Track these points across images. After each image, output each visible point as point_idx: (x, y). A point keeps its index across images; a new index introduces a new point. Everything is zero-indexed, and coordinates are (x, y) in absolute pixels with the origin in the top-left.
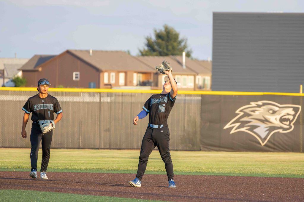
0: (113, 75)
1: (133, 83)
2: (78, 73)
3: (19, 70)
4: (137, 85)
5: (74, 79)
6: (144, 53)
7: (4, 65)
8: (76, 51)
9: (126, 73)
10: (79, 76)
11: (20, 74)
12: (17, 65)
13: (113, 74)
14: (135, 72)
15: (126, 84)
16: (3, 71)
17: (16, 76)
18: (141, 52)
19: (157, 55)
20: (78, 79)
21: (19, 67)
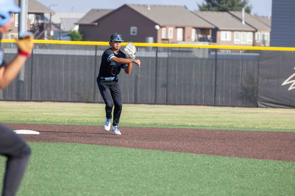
0: (171, 30)
1: (191, 39)
2: (135, 28)
3: (76, 24)
4: (195, 41)
5: (132, 34)
6: (203, 9)
7: (61, 19)
8: (134, 5)
9: (184, 28)
10: (136, 31)
11: (76, 28)
12: (74, 19)
13: (171, 29)
14: (194, 28)
15: (184, 40)
16: (60, 24)
17: (73, 30)
18: (199, 6)
19: (216, 11)
20: (135, 34)
21: (76, 22)
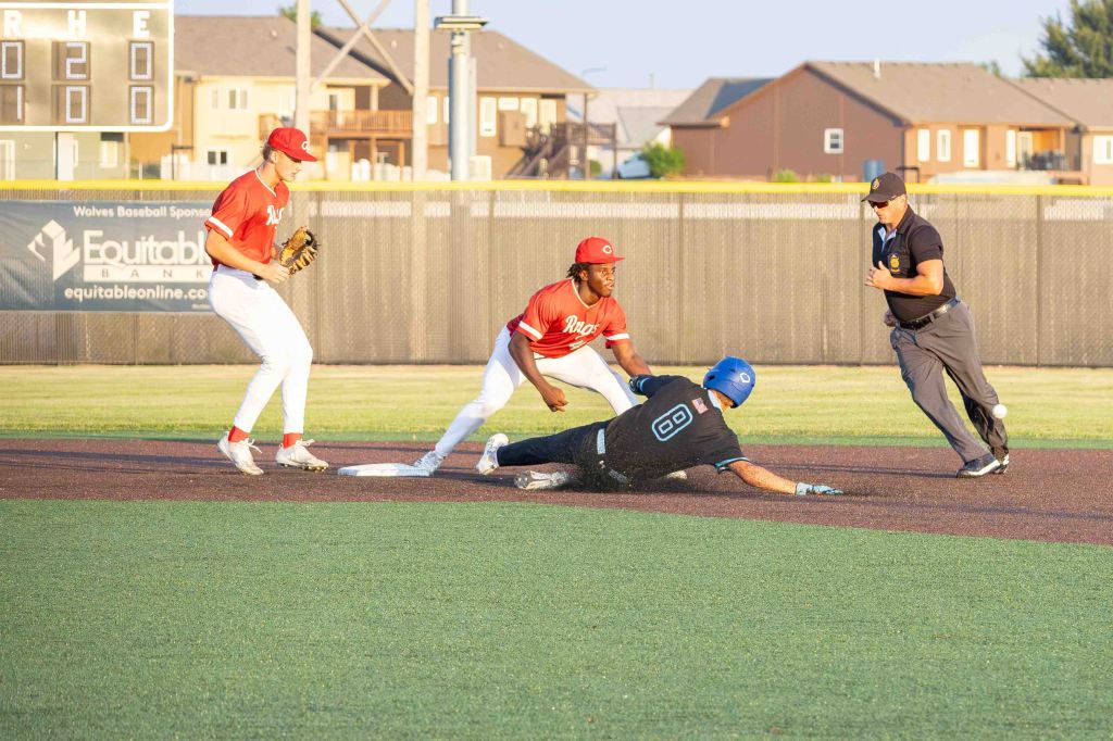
0: (944, 137)
1: (1006, 161)
2: (839, 131)
3: (661, 124)
4: (1018, 167)
5: (828, 149)
6: (1039, 70)
7: (619, 109)
8: (832, 64)
9: (983, 130)
10: (841, 141)
11: (664, 138)
12: (655, 109)
13: (944, 134)
14: (1011, 127)
15: (983, 166)
16: (614, 127)
17: (653, 144)
18: (1028, 65)
19: (1077, 76)
20: (839, 151)
21: (661, 117)
